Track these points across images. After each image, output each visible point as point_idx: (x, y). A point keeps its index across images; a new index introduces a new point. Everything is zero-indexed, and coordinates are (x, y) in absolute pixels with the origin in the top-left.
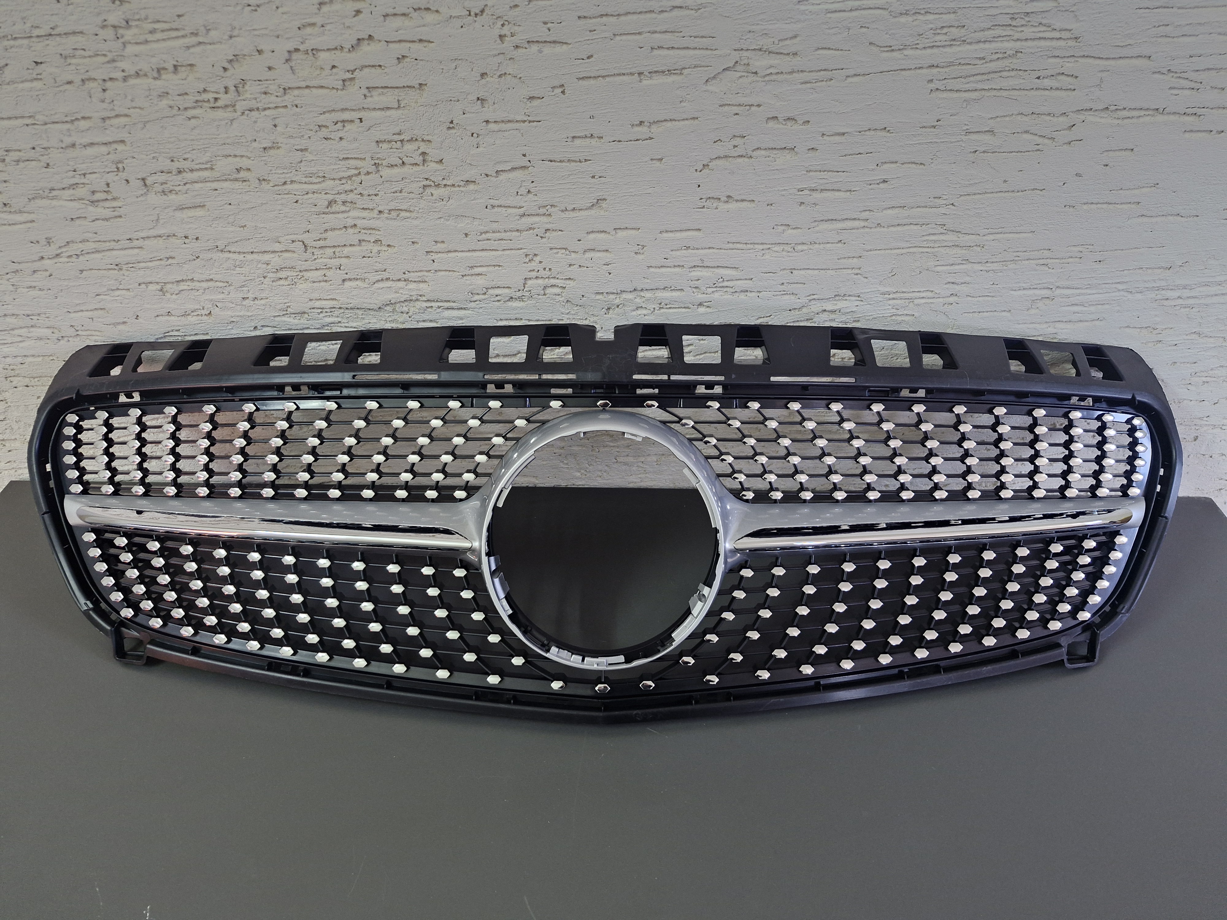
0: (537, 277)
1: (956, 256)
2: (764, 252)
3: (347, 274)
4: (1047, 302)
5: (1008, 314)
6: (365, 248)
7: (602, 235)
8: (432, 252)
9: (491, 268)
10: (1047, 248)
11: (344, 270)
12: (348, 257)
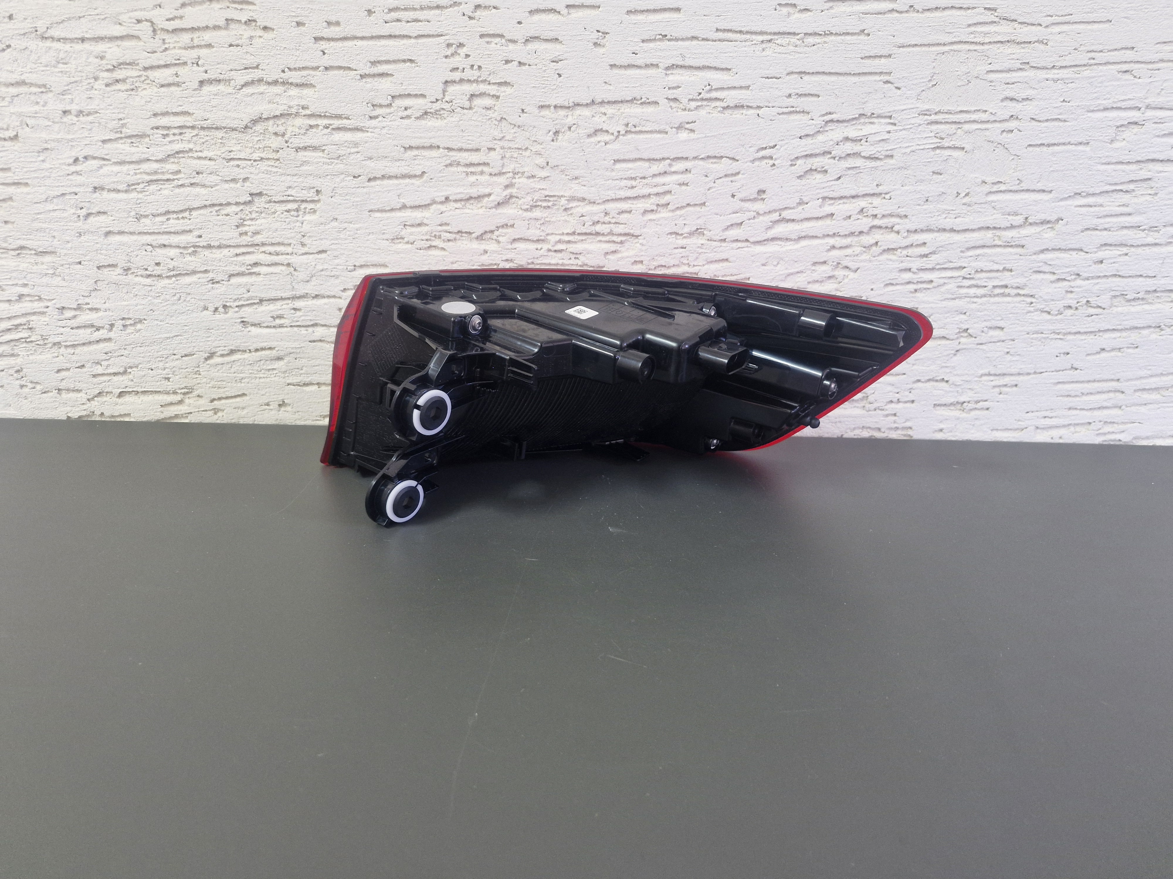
0: (461, 81)
1: (1012, 56)
2: (764, 46)
3: (206, 72)
4: (1136, 129)
5: (1087, 148)
6: (234, 32)
7: (551, 17)
8: (322, 39)
9: (401, 65)
10: (1130, 45)
11: (203, 66)
12: (209, 46)
